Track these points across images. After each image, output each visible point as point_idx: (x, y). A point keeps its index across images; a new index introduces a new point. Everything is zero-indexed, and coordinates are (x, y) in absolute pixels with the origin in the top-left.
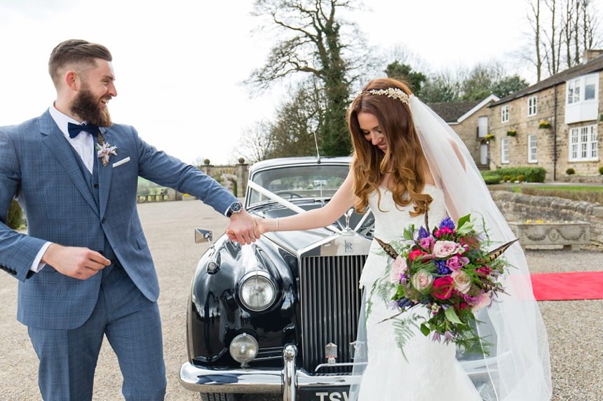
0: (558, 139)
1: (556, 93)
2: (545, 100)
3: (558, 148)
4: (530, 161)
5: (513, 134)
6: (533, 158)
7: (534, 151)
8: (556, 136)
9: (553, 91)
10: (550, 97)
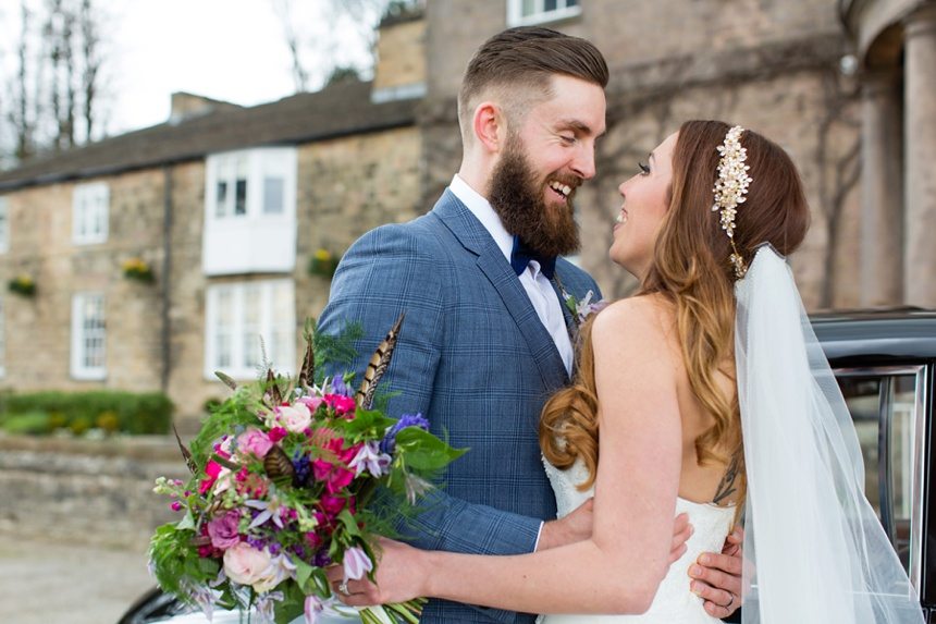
0: (175, 313)
1: (170, 186)
2: (132, 201)
3: (175, 340)
4: (79, 370)
5: (25, 290)
6: (88, 362)
7: (91, 343)
8: (168, 305)
9: (158, 178)
10: (148, 196)
